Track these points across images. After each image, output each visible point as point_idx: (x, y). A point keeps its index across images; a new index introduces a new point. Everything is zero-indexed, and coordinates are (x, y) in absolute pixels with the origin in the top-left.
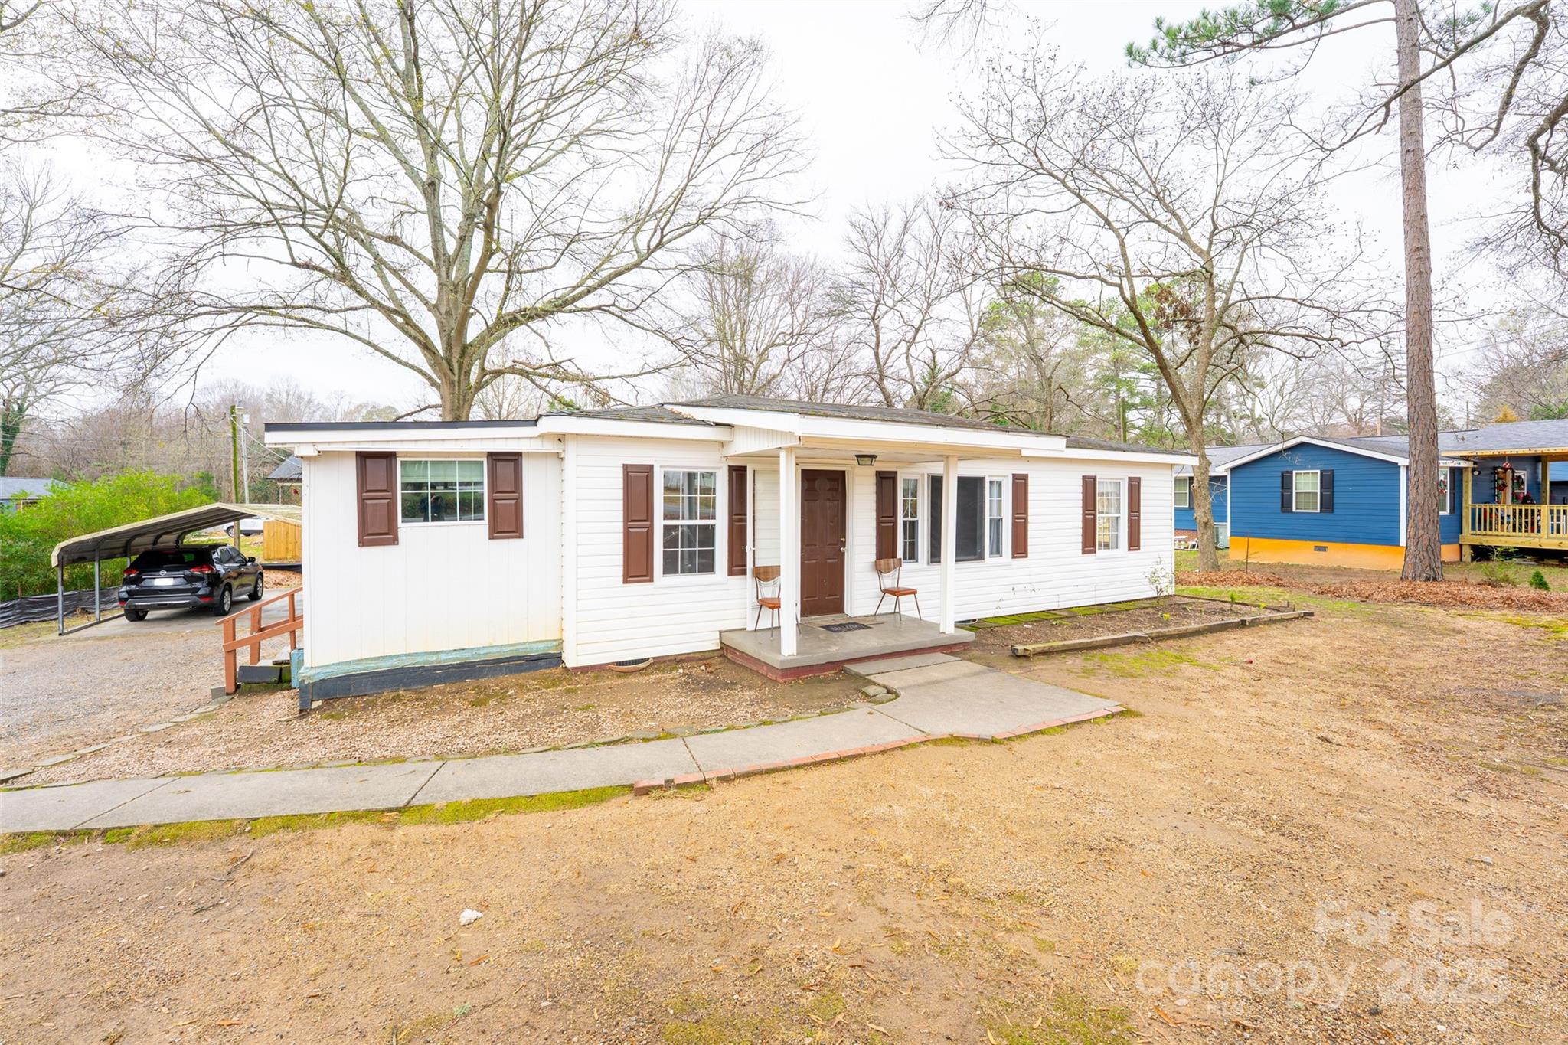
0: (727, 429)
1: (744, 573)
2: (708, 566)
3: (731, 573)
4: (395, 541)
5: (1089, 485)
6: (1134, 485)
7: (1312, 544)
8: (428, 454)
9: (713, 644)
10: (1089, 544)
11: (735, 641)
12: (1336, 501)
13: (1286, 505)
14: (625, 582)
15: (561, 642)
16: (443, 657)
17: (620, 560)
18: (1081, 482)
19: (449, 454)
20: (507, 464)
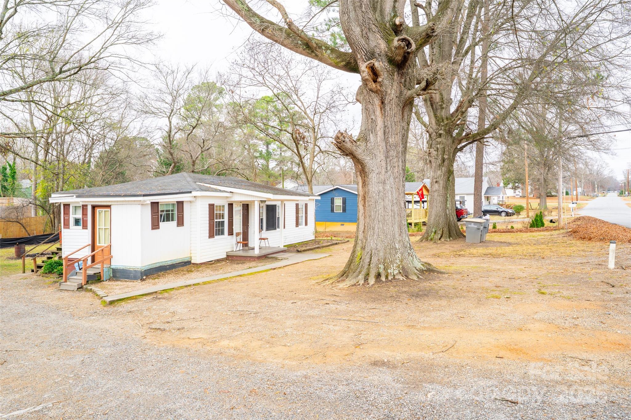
0: (232, 193)
1: (232, 234)
2: (223, 233)
3: (229, 235)
4: (159, 228)
5: (297, 205)
6: (306, 205)
7: (340, 223)
8: (165, 202)
9: (224, 256)
10: (297, 224)
11: (230, 254)
12: (347, 208)
13: (332, 210)
14: (209, 238)
15: (191, 257)
16: (169, 262)
17: (208, 232)
18: (295, 205)
19: (169, 202)
20: (180, 204)
